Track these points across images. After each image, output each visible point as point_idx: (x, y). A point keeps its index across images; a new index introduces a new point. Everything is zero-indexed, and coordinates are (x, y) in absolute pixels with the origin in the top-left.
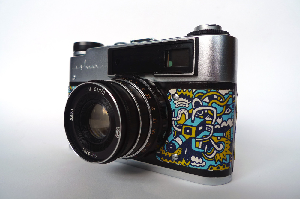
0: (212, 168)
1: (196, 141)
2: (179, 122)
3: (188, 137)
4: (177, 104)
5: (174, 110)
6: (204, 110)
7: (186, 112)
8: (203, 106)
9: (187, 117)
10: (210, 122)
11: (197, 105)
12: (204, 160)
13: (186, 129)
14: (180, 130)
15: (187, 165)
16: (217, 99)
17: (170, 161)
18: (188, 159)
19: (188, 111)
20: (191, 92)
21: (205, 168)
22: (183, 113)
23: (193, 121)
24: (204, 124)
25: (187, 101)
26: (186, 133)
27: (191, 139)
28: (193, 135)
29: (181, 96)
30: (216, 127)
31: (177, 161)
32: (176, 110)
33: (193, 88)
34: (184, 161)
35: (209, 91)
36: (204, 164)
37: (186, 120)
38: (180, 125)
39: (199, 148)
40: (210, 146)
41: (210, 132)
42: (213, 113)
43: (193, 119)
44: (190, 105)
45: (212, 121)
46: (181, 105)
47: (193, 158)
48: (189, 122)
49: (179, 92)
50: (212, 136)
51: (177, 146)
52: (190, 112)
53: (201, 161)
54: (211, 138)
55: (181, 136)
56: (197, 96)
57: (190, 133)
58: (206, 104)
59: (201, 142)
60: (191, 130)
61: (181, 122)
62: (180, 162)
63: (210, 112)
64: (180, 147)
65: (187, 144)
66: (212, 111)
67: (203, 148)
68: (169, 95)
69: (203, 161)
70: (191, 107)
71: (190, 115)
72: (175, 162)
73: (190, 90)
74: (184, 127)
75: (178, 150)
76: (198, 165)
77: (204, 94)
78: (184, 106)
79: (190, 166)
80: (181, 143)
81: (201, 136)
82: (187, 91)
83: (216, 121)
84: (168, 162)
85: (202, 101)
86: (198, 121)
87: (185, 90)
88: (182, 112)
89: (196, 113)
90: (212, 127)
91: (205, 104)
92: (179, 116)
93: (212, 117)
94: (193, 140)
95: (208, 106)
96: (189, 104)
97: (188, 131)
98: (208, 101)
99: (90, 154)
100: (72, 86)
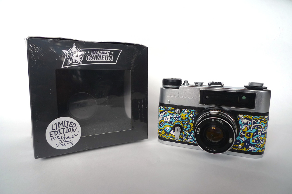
0: (259, 151)
1: (252, 139)
2: (243, 131)
3: (248, 137)
4: (243, 122)
5: (241, 125)
6: (257, 126)
7: (248, 126)
8: (257, 124)
9: (248, 128)
10: (260, 131)
11: (254, 123)
12: (256, 147)
13: (247, 134)
14: (244, 134)
15: (247, 150)
16: (263, 121)
17: (237, 149)
18: (247, 147)
19: (249, 126)
20: (251, 117)
21: (256, 151)
22: (246, 126)
23: (251, 131)
24: (257, 132)
25: (249, 121)
26: (247, 136)
27: (250, 139)
28: (251, 137)
29: (246, 118)
30: (262, 133)
31: (241, 149)
32: (242, 125)
33: (252, 115)
34: (245, 149)
35: (260, 117)
36: (255, 149)
37: (248, 130)
39: (254, 142)
40: (259, 141)
41: (260, 135)
42: (261, 127)
43: (252, 129)
44: (251, 123)
45: (261, 130)
46: (245, 123)
47: (250, 147)
48: (249, 131)
49: (245, 116)
50: (260, 137)
51: (242, 142)
52: (250, 126)
53: (254, 148)
54: (259, 138)
55: (244, 137)
56: (254, 119)
57: (250, 136)
58: (259, 123)
59: (255, 140)
60: (250, 134)
61: (245, 130)
62: (242, 149)
63: (260, 126)
64: (243, 142)
65: (248, 141)
66: (261, 126)
67: (256, 142)
68: (238, 118)
69: (255, 148)
70: (251, 124)
71: (250, 128)
72: (240, 149)
73: (250, 116)
74: (246, 133)
75: (242, 144)
76: (253, 150)
77: (258, 118)
78: (247, 123)
79: (248, 151)
80: (244, 140)
81: (255, 137)
82: (249, 116)
83: (262, 130)
84: (236, 149)
85: (257, 121)
86: (254, 130)
87: (248, 116)
88: (245, 126)
89: (253, 127)
90: (260, 133)
91: (258, 123)
92: (244, 127)
93: (261, 129)
94: (251, 139)
95: (259, 124)
96: (249, 122)
97: (248, 135)
98: (260, 122)
99: (211, 150)
100: (166, 107)
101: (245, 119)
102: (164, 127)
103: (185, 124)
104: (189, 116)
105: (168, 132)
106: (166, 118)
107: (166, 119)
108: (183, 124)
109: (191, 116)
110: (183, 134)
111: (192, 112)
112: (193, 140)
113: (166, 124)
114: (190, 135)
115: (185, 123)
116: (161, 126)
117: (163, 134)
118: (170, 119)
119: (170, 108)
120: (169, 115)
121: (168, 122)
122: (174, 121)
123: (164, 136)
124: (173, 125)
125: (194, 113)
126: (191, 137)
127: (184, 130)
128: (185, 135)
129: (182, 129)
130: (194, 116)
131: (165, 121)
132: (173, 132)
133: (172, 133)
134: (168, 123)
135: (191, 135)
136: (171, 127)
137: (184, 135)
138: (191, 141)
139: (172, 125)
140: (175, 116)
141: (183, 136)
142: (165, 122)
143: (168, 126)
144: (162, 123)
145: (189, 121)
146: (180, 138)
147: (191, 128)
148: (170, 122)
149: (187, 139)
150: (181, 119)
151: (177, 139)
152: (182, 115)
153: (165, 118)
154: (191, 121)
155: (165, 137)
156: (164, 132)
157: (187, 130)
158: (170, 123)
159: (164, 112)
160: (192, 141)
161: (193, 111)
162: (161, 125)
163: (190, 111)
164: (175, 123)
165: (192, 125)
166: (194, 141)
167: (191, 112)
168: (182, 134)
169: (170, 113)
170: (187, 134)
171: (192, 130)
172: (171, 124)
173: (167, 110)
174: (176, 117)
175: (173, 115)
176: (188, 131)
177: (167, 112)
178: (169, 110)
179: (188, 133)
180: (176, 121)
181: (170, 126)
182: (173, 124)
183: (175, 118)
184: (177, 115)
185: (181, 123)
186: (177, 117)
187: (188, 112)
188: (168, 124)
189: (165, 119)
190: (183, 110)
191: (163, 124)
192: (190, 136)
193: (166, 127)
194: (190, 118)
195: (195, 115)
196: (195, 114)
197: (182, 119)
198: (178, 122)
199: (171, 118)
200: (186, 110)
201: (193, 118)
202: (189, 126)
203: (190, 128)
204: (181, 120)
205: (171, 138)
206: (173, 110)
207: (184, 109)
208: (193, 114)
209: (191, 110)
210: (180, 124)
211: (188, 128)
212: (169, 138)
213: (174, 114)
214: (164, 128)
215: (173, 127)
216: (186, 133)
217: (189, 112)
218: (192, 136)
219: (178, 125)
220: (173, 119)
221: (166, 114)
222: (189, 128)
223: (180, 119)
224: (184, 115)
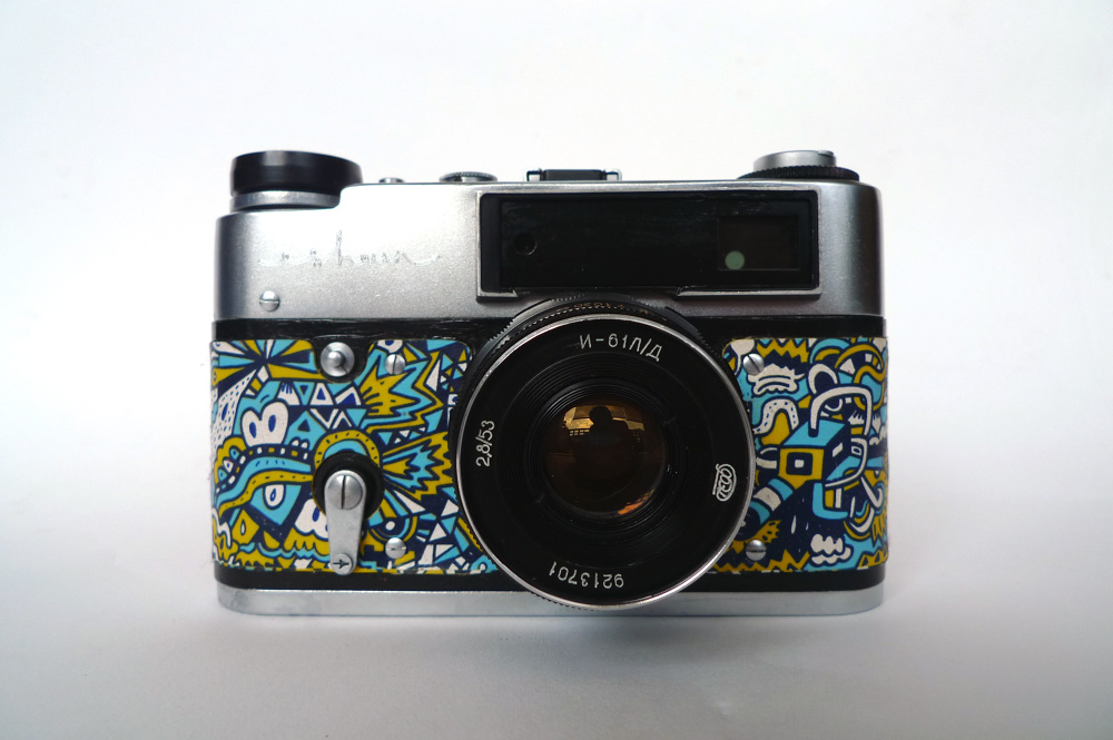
0: (866, 562)
1: (825, 489)
2: (766, 441)
3: (798, 481)
4: (759, 384)
5: (749, 406)
6: (843, 397)
7: (790, 407)
8: (840, 385)
9: (795, 421)
10: (858, 431)
11: (824, 383)
12: (848, 541)
13: (792, 458)
14: (772, 465)
15: (799, 566)
16: (870, 364)
17: (742, 566)
18: (801, 546)
19: (796, 403)
20: (803, 346)
21: (851, 564)
22: (782, 411)
23: (813, 433)
24: (844, 436)
25: (791, 373)
26: (791, 470)
27: (809, 486)
28: (817, 472)
29: (771, 359)
30: (871, 442)
31: (764, 563)
32: (757, 403)
33: (806, 335)
34: (787, 558)
35: (853, 340)
36: (848, 551)
37: (792, 432)
38: (771, 449)
39: (834, 509)
40: (859, 493)
41: (861, 458)
42: (865, 403)
43: (814, 426)
44: (803, 384)
45: (864, 426)
46: (772, 388)
47: (818, 543)
48: (802, 437)
49: (765, 346)
50: (866, 468)
51: (764, 515)
52: (805, 404)
53: (839, 546)
54: (862, 474)
55: (775, 483)
56: (821, 356)
57: (807, 470)
58: (848, 380)
59: (839, 492)
60: (808, 459)
61: (776, 438)
62: (773, 563)
63: (857, 400)
64: (774, 515)
65: (799, 503)
66: (862, 397)
67: (846, 507)
68: (730, 358)
69: (845, 546)
70: (803, 391)
71: (804, 415)
72: (756, 566)
73: (798, 340)
74: (784, 454)
75: (767, 528)
76: (835, 558)
77: (842, 351)
78: (781, 388)
79: (810, 568)
80: (774, 502)
81: (838, 473)
82: (790, 343)
83: (871, 427)
84: (736, 572)
85: (837, 371)
86: (829, 430)
87: (782, 340)
88: (775, 409)
89: (822, 408)
90: (863, 442)
91: (845, 379)
92: (772, 419)
93: (863, 414)
94: (818, 488)
95: (852, 385)
96: (797, 381)
97: (799, 464)
98: (852, 371)
99: (591, 581)
100: (256, 338)
101: (768, 361)
102: (251, 488)
103: (392, 445)
104: (419, 385)
105: (279, 517)
106: (259, 416)
107: (262, 426)
108: (381, 452)
109: (433, 382)
110: (386, 520)
111: (440, 358)
112: (455, 552)
113: (263, 460)
114: (431, 517)
115: (393, 439)
116: (230, 487)
117: (246, 539)
118: (290, 422)
119: (281, 344)
120: (283, 395)
121: (277, 447)
122: (315, 432)
123: (255, 557)
124: (310, 461)
125: (447, 362)
126: (438, 533)
127: (393, 487)
128: (399, 522)
129: (376, 486)
130: (449, 379)
131: (252, 442)
132: (315, 517)
133: (304, 522)
134: (277, 454)
135: (439, 520)
136: (299, 478)
137: (390, 526)
138: (445, 565)
139: (307, 468)
140: (321, 396)
141: (384, 536)
142: (251, 454)
143: (275, 476)
144: (230, 459)
145: (419, 421)
146: (365, 553)
147: (438, 470)
148: (289, 448)
149: (411, 555)
150: (366, 417)
151: (348, 560)
152: (372, 382)
153: (250, 417)
154: (434, 420)
155: (263, 561)
156: (253, 528)
157: (413, 489)
158: (287, 456)
159: (246, 380)
160: (452, 561)
161: (442, 351)
162: (226, 481)
163: (423, 348)
164: (323, 445)
165: (445, 448)
166: (461, 561)
167: (429, 359)
168: (375, 519)
169: (287, 383)
170: (410, 515)
171: (446, 480)
172: (299, 459)
173: (260, 360)
174: (328, 401)
175: (304, 389)
176: (418, 495)
177: (263, 375)
178: (279, 360)
179: (415, 508)
180: (330, 431)
181: (288, 477)
182: (312, 454)
183: (320, 409)
184: (335, 387)
185: (370, 444)
186: (339, 400)
187: (414, 359)
188: (272, 462)
189: (253, 428)
190: (377, 347)
191: (243, 467)
192: (430, 526)
193: (263, 486)
194: (425, 401)
195: (457, 375)
196: (455, 366)
197: (370, 410)
198: (342, 435)
199: (294, 413)
200: (398, 344)
201: (444, 400)
202: (422, 460)
203: (428, 468)
204: (366, 422)
205: (301, 565)
206: (301, 357)
207: (382, 343)
208: (442, 373)
209: (433, 344)
210: (359, 449)
211: (417, 469)
212: (285, 564)
213: (316, 381)
214: (246, 497)
215: (309, 478)
216: (402, 512)
217: (419, 360)
218: (449, 524)
219: (343, 460)
220: (311, 423)
221: (257, 393)
222: (423, 473)
223: (357, 415)
224: (382, 383)
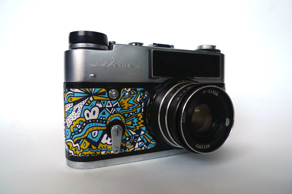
99: (204, 147)
100: (89, 88)
102: (87, 132)
103: (128, 117)
104: (135, 101)
105: (96, 140)
106: (90, 111)
107: (91, 114)
108: (125, 119)
109: (138, 100)
110: (126, 137)
111: (140, 93)
112: (143, 144)
113: (91, 124)
114: (138, 135)
115: (128, 115)
116: (79, 133)
117: (86, 147)
118: (100, 112)
119: (97, 90)
120: (97, 105)
121: (96, 120)
122: (107, 115)
123: (89, 152)
124: (106, 123)
125: (142, 94)
126: (139, 139)
127: (128, 128)
128: (130, 137)
129: (124, 127)
130: (142, 99)
131: (87, 119)
132: (107, 139)
133: (104, 141)
134: (96, 122)
135: (140, 136)
136: (102, 128)
137: (127, 139)
138: (141, 147)
139: (105, 125)
140: (109, 105)
141: (126, 141)
142: (87, 122)
143: (95, 128)
144: (79, 124)
145: (135, 110)
146: (122, 147)
147: (139, 123)
148: (99, 120)
149: (133, 146)
150: (121, 110)
151: (118, 149)
152: (123, 100)
153: (87, 112)
154: (138, 110)
155: (91, 153)
156: (88, 144)
157: (133, 128)
158: (99, 122)
159: (85, 101)
160: (143, 146)
161: (141, 91)
162: (78, 131)
163: (136, 90)
164: (109, 119)
165: (141, 117)
166: (145, 146)
167: (137, 93)
168: (124, 137)
169: (99, 101)
170: (132, 135)
171: (141, 125)
172: (102, 123)
173: (90, 95)
174: (111, 106)
175: (104, 103)
176: (134, 130)
177: (91, 99)
178: (97, 94)
179: (134, 133)
180: (111, 114)
181: (99, 128)
182: (106, 121)
183: (108, 108)
184: (113, 102)
185: (122, 117)
186: (114, 105)
187: (134, 93)
188: (94, 124)
189: (88, 115)
190: (124, 90)
191: (85, 127)
192: (137, 138)
193: (92, 132)
194: (136, 105)
195: (144, 98)
196: (144, 95)
197: (122, 108)
198: (114, 115)
199: (101, 109)
200: (129, 89)
201: (141, 104)
202: (135, 121)
203: (137, 123)
204: (121, 111)
205: (103, 153)
206: (103, 93)
207: (125, 89)
208: (140, 97)
209: (138, 89)
210: (119, 119)
211: (134, 123)
212: (98, 153)
213: (108, 100)
214: (86, 135)
215: (105, 128)
216: (130, 135)
217: (135, 94)
218: (142, 137)
219: (116, 122)
220: (106, 112)
221: (89, 104)
222: (136, 124)
223: (119, 109)
224: (125, 100)
